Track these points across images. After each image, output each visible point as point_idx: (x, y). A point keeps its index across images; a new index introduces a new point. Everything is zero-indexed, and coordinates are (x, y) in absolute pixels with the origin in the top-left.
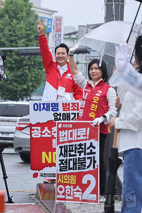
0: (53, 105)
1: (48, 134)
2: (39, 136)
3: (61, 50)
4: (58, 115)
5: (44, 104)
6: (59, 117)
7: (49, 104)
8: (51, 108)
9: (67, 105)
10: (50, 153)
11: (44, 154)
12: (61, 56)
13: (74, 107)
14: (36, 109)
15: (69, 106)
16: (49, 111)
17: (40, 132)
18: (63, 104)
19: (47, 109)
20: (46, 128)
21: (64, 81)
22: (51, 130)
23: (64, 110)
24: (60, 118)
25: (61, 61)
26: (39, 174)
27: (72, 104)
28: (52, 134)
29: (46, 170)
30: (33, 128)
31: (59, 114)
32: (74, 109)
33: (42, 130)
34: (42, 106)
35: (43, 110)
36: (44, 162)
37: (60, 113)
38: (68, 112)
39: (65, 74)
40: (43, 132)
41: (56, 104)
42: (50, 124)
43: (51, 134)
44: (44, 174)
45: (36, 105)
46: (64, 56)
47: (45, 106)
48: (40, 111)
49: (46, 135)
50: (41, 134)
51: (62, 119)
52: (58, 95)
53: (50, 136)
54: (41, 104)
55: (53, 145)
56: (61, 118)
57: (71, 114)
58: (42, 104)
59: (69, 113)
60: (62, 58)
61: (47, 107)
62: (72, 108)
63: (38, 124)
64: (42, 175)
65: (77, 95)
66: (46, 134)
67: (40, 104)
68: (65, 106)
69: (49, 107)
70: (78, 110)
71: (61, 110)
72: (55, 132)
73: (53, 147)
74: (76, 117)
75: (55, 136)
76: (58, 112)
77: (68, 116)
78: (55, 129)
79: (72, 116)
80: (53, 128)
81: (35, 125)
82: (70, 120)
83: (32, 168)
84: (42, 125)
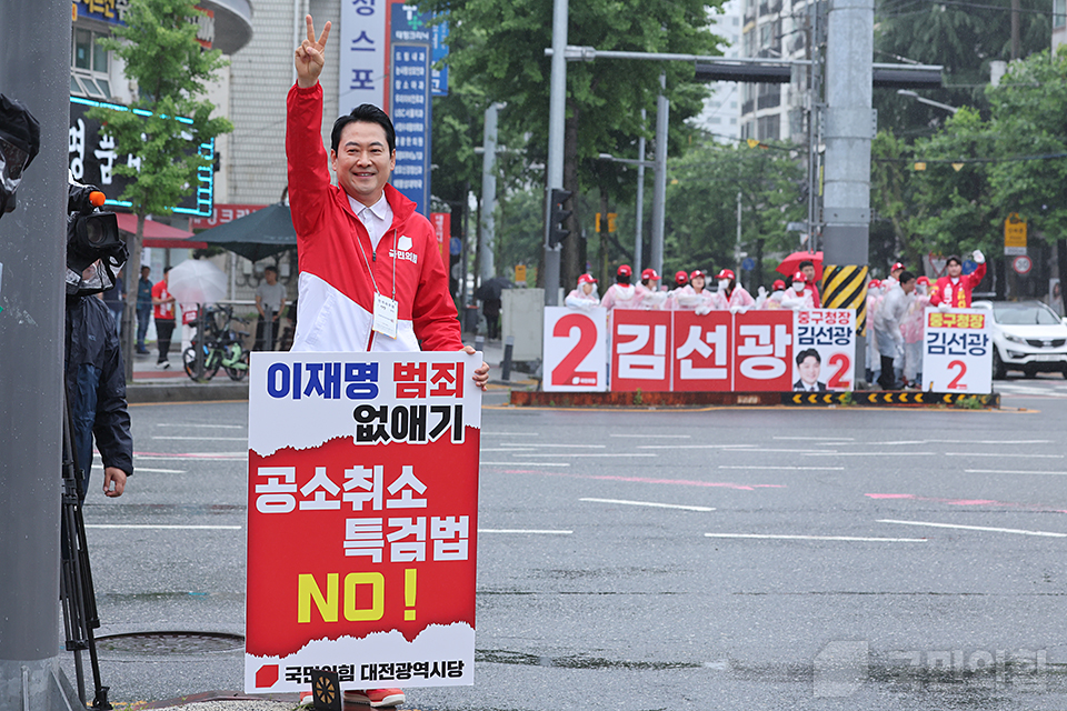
0: (355, 372)
1: (329, 497)
2: (289, 507)
3: (364, 135)
4: (373, 414)
5: (314, 368)
6: (376, 422)
7: (338, 366)
8: (344, 385)
9: (417, 372)
10: (333, 579)
11: (307, 583)
12: (365, 159)
13: (443, 380)
14: (279, 387)
15: (423, 378)
16: (337, 396)
17: (294, 488)
18: (398, 367)
19: (329, 390)
20: (321, 471)
21: (389, 274)
22: (339, 479)
23: (400, 394)
24: (381, 428)
25: (365, 181)
26: (282, 673)
27: (435, 366)
28: (347, 497)
29: (318, 653)
30: (262, 471)
31: (378, 409)
32: (442, 391)
33: (302, 480)
34: (306, 376)
35: (308, 392)
36: (304, 616)
37: (384, 409)
38: (417, 402)
39: (389, 237)
40: (306, 491)
41: (368, 368)
42: (336, 455)
43: (341, 499)
44: (305, 669)
45: (279, 374)
46: (376, 159)
47: (321, 374)
48: (297, 396)
49: (320, 503)
50: (298, 497)
51: (389, 432)
53: (336, 505)
54: (304, 367)
55: (346, 544)
56: (388, 428)
57: (428, 409)
58: (309, 367)
59: (423, 408)
60: (370, 170)
61: (327, 380)
62: (436, 387)
63: (284, 456)
64: (293, 675)
66: (320, 495)
67: (297, 367)
68: (406, 375)
69: (332, 378)
70: (460, 395)
71: (387, 397)
72: (358, 490)
73: (348, 553)
74: (452, 422)
75: (358, 507)
76: (376, 404)
77: (417, 419)
78: (357, 475)
79: (433, 420)
80: (348, 473)
81: (270, 461)
82: (422, 438)
83: (254, 647)
84: (303, 461)
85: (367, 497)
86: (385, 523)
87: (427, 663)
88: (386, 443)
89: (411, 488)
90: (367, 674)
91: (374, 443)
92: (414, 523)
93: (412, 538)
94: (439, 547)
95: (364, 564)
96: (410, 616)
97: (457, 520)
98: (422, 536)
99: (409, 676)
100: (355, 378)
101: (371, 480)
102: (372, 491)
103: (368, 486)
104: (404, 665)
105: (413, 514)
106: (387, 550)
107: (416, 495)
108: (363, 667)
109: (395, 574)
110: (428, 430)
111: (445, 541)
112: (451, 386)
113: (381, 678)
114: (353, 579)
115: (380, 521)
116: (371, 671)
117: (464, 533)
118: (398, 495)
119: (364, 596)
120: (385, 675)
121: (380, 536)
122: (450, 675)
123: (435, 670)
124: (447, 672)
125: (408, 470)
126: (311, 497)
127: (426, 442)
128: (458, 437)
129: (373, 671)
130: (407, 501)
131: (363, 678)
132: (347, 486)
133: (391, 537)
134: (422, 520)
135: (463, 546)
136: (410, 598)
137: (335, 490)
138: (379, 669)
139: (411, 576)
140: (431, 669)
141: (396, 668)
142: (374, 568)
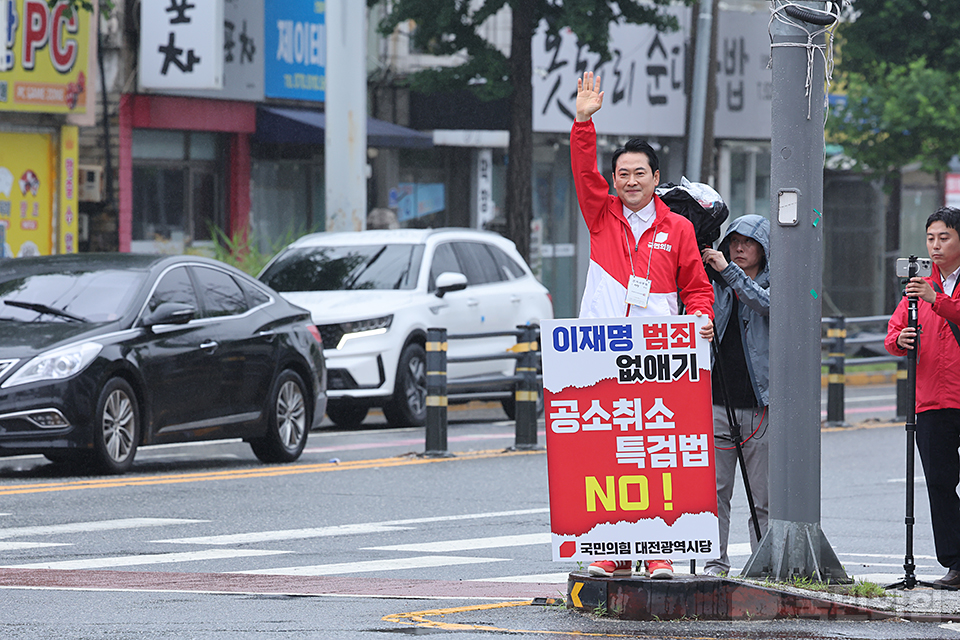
0: (615, 332)
1: (603, 421)
2: (575, 428)
3: (632, 163)
4: (630, 361)
5: (585, 330)
6: (633, 367)
7: (602, 328)
8: (608, 341)
9: (660, 330)
10: (610, 480)
11: (591, 483)
12: (632, 180)
13: (680, 336)
14: (561, 344)
15: (665, 334)
16: (603, 349)
17: (577, 415)
18: (645, 327)
19: (598, 344)
20: (596, 403)
21: (646, 259)
22: (610, 409)
23: (649, 347)
24: (637, 371)
25: (634, 196)
26: (578, 547)
27: (673, 326)
28: (616, 421)
29: (601, 533)
30: (554, 404)
31: (634, 358)
32: (680, 344)
33: (583, 409)
34: (580, 336)
35: (582, 347)
36: (591, 507)
37: (638, 357)
38: (662, 352)
39: (649, 234)
40: (586, 417)
41: (624, 328)
42: (605, 391)
43: (612, 423)
44: (595, 545)
45: (561, 334)
46: (641, 180)
47: (591, 334)
48: (575, 350)
49: (597, 426)
50: (581, 421)
51: (643, 374)
52: (629, 305)
53: (608, 427)
54: (578, 329)
55: (618, 455)
56: (642, 371)
57: (671, 357)
58: (581, 329)
59: (667, 356)
60: (635, 188)
61: (596, 338)
62: (675, 341)
63: (569, 393)
64: (587, 549)
65: (690, 295)
66: (597, 420)
67: (574, 329)
68: (653, 333)
69: (599, 337)
70: (693, 346)
71: (639, 348)
72: (624, 416)
73: (620, 461)
74: (689, 366)
75: (624, 428)
76: (632, 354)
77: (664, 363)
78: (622, 405)
79: (675, 365)
80: (615, 404)
81: (559, 396)
82: (668, 378)
83: (557, 529)
84: (582, 396)
85: (631, 421)
86: (645, 440)
87: (684, 542)
88: (641, 382)
89: (662, 414)
90: (640, 549)
91: (632, 382)
92: (667, 439)
93: (666, 450)
94: (686, 457)
95: (632, 469)
96: (668, 507)
97: (699, 438)
98: (673, 449)
99: (671, 551)
100: (615, 336)
101: (633, 409)
102: (634, 416)
103: (631, 413)
104: (667, 543)
105: (665, 433)
106: (648, 459)
107: (666, 419)
108: (637, 544)
109: (654, 476)
110: (672, 373)
111: (691, 452)
113: (651, 552)
114: (625, 480)
115: (641, 438)
116: (643, 547)
117: (705, 447)
118: (653, 420)
119: (634, 493)
120: (653, 550)
121: (643, 449)
122: (702, 550)
123: (690, 547)
124: (699, 548)
125: (659, 401)
126: (590, 421)
127: (671, 381)
128: (694, 377)
129: (645, 547)
130: (660, 424)
131: (637, 552)
132: (615, 413)
133: (650, 450)
134: (672, 438)
135: (704, 456)
136: (668, 494)
137: (607, 416)
138: (649, 545)
139: (667, 478)
140: (687, 546)
141: (661, 545)
142: (639, 472)
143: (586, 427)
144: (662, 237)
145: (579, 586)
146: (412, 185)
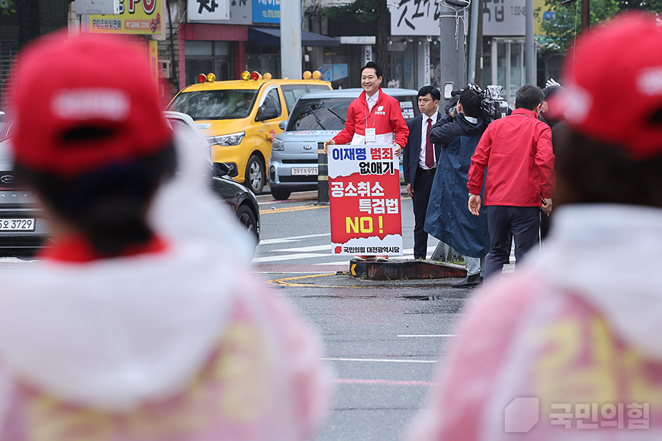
0: (359, 151)
2: (342, 195)
4: (365, 165)
5: (346, 150)
6: (366, 167)
7: (353, 149)
8: (356, 155)
9: (377, 151)
10: (356, 219)
11: (348, 220)
13: (386, 154)
14: (336, 156)
15: (380, 153)
16: (354, 159)
17: (343, 189)
18: (372, 149)
19: (351, 157)
20: (350, 183)
22: (356, 187)
23: (373, 159)
24: (368, 169)
26: (343, 249)
27: (383, 149)
28: (359, 192)
29: (353, 243)
30: (333, 183)
31: (366, 163)
32: (386, 157)
33: (345, 186)
34: (344, 153)
35: (345, 158)
36: (348, 231)
37: (368, 163)
38: (379, 161)
39: (375, 107)
40: (346, 190)
41: (363, 150)
42: (355, 178)
43: (357, 193)
44: (350, 248)
45: (336, 152)
47: (348, 152)
48: (342, 159)
49: (351, 194)
50: (344, 192)
51: (370, 171)
53: (356, 195)
54: (343, 150)
55: (360, 208)
56: (370, 169)
59: (381, 163)
60: (369, 84)
61: (350, 154)
62: (384, 156)
63: (339, 179)
64: (346, 250)
66: (351, 192)
67: (341, 150)
68: (375, 152)
69: (352, 153)
70: (392, 159)
71: (369, 159)
72: (362, 190)
73: (361, 210)
74: (390, 168)
76: (366, 161)
77: (379, 166)
78: (362, 185)
79: (384, 167)
80: (359, 184)
81: (335, 180)
82: (381, 173)
83: (334, 241)
84: (344, 180)
85: (365, 192)
87: (387, 247)
88: (370, 175)
89: (379, 189)
90: (369, 250)
91: (366, 174)
92: (381, 201)
93: (380, 206)
94: (389, 209)
95: (366, 214)
96: (381, 231)
97: (394, 200)
98: (383, 205)
99: (382, 251)
100: (359, 153)
102: (367, 190)
103: (365, 188)
104: (380, 248)
105: (380, 198)
106: (372, 210)
108: (368, 248)
109: (375, 217)
110: (383, 170)
111: (391, 207)
112: (389, 156)
114: (363, 219)
115: (370, 200)
117: (397, 205)
118: (375, 192)
119: (366, 225)
120: (374, 251)
121: (370, 205)
124: (394, 250)
125: (377, 183)
128: (392, 173)
129: (371, 250)
130: (378, 194)
131: (368, 252)
132: (359, 188)
133: (373, 206)
134: (383, 200)
135: (397, 209)
136: (381, 227)
137: (355, 190)
138: (373, 249)
139: (381, 218)
140: (389, 250)
141: (378, 249)
142: (369, 215)
143: (346, 195)
144: (380, 108)
145: (354, 266)
146: (331, 65)
